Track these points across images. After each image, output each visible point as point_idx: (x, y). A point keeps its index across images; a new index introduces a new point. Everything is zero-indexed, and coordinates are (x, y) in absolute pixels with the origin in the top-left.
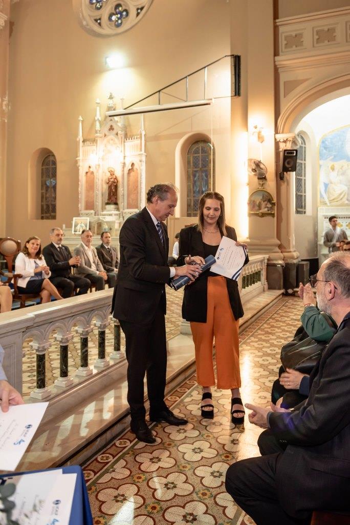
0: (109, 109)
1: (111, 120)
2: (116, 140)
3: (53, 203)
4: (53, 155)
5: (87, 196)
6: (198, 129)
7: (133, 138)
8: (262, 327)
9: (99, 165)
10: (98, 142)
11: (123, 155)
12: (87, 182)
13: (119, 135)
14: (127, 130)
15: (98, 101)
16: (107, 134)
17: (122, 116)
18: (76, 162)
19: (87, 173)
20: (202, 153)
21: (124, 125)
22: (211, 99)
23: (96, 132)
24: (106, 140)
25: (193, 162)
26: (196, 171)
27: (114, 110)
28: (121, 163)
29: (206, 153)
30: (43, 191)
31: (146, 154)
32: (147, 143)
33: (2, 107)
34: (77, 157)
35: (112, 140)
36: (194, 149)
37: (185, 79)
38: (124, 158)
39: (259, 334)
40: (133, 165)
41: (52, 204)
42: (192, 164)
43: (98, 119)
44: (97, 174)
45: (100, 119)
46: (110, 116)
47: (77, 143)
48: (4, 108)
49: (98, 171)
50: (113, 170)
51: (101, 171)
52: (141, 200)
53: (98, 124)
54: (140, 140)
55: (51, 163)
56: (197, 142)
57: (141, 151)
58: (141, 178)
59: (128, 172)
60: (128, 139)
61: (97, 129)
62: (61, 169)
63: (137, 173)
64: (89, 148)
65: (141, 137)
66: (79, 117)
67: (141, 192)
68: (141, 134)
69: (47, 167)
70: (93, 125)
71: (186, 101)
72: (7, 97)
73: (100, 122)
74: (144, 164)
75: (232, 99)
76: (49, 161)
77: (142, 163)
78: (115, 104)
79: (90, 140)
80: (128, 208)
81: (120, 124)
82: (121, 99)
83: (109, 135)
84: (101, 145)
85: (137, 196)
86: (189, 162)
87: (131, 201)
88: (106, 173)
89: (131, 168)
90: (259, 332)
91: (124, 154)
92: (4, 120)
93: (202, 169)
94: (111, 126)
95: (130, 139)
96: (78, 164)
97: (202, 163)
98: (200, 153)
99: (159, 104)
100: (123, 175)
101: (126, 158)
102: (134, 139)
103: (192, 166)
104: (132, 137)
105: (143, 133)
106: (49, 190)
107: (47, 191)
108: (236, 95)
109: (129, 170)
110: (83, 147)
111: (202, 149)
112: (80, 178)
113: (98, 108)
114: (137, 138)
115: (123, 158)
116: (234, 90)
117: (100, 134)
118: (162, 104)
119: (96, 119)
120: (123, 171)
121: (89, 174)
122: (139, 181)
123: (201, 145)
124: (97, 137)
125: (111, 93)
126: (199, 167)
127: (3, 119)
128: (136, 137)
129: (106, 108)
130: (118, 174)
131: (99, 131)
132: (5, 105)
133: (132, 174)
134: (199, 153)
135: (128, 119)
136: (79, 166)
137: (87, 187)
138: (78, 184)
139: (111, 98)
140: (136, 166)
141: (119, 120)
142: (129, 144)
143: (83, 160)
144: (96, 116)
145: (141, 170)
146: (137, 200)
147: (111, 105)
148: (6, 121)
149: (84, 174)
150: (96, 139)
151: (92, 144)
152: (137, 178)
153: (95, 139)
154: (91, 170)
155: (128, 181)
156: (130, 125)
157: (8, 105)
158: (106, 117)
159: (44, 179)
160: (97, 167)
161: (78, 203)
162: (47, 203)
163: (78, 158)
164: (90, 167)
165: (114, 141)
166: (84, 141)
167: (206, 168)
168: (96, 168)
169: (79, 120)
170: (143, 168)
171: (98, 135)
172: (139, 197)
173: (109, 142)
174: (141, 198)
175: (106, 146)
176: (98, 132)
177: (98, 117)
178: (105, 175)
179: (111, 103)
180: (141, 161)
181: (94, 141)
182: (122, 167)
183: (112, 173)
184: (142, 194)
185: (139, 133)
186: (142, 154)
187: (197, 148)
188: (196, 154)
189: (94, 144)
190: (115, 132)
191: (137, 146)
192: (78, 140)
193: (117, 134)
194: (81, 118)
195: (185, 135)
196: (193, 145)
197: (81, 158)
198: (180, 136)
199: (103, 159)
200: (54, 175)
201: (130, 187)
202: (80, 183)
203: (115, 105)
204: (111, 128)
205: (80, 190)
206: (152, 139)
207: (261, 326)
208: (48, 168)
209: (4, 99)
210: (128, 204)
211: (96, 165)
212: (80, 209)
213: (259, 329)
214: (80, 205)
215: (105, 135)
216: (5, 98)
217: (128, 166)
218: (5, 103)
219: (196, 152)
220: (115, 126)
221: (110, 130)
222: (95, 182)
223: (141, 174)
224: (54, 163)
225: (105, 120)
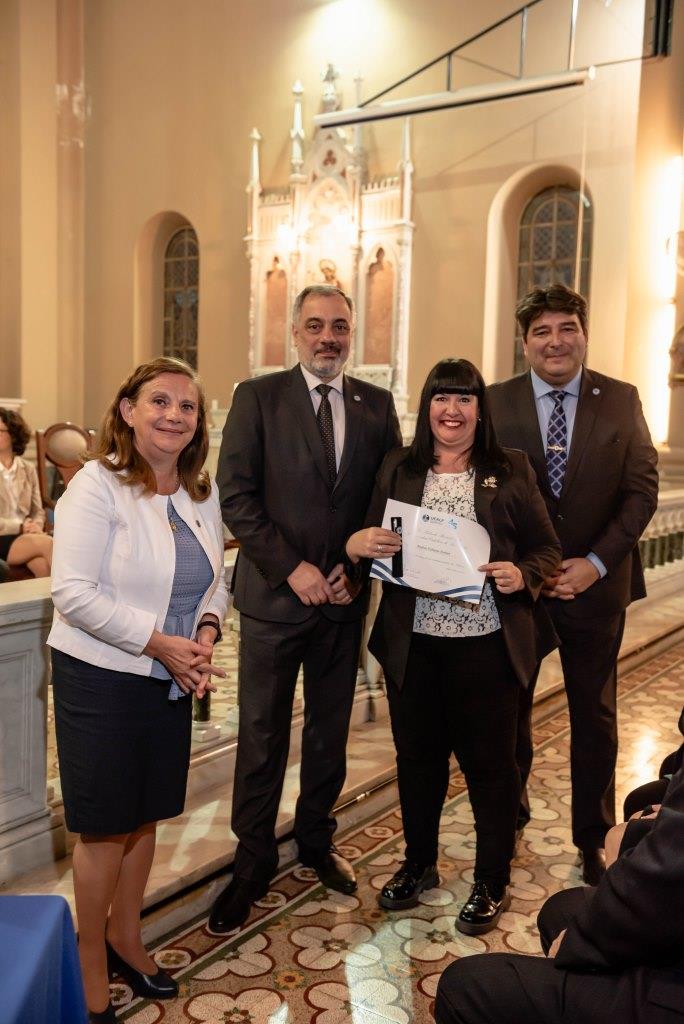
0: (326, 106)
1: (330, 137)
2: (340, 188)
3: (192, 348)
4: (192, 231)
5: (269, 332)
6: (551, 154)
7: (382, 184)
8: (674, 671)
9: (298, 255)
10: (298, 194)
11: (358, 228)
12: (270, 295)
13: (348, 175)
14: (371, 162)
15: (298, 88)
16: (319, 172)
17: (356, 126)
18: (245, 246)
19: (269, 274)
20: (559, 219)
21: (362, 149)
22: (587, 69)
23: (293, 171)
24: (316, 189)
25: (536, 244)
26: (542, 269)
27: (338, 109)
28: (352, 248)
29: (569, 219)
30: (167, 319)
31: (412, 224)
32: (419, 196)
33: (70, 108)
34: (246, 234)
35: (331, 189)
36: (540, 208)
37: (520, 15)
38: (360, 237)
39: (662, 688)
40: (380, 252)
41: (188, 351)
42: (532, 251)
43: (298, 135)
44: (294, 277)
45: (302, 135)
46: (324, 127)
47: (248, 198)
48: (76, 110)
49: (295, 269)
50: (331, 267)
51: (302, 270)
52: (397, 343)
53: (296, 149)
54: (399, 187)
55: (187, 248)
56: (547, 190)
57: (401, 215)
58: (399, 287)
59: (367, 271)
60: (370, 186)
61: (294, 161)
62: (209, 265)
63: (391, 274)
64: (277, 210)
65: (402, 181)
66: (251, 131)
67: (398, 323)
68: (403, 174)
69: (178, 259)
70: (285, 152)
71: (518, 78)
72: (82, 85)
73: (302, 143)
74: (408, 251)
75: (643, 65)
76: (182, 245)
77: (404, 247)
78: (342, 95)
79: (277, 191)
80: (365, 363)
81: (350, 148)
82: (355, 80)
83: (323, 178)
84: (304, 205)
85: (389, 331)
86: (523, 245)
87: (373, 343)
88: (314, 274)
89: (374, 260)
90: (665, 681)
91: (360, 225)
92: (78, 143)
93: (559, 262)
94: (330, 153)
95: (376, 185)
96: (248, 253)
97: (558, 247)
98: (555, 219)
99: (449, 89)
100: (356, 279)
101: (363, 234)
102: (385, 185)
103: (531, 255)
104: (379, 180)
105: (409, 169)
106: (184, 315)
107: (177, 318)
108: (655, 53)
109: (372, 265)
110: (260, 207)
111: (560, 210)
112: (253, 286)
113: (298, 107)
114: (392, 183)
115: (357, 233)
116: (651, 38)
117: (302, 173)
118: (455, 91)
119: (293, 134)
120: (356, 268)
121: (274, 277)
122: (395, 292)
123: (556, 199)
124: (294, 182)
125: (330, 66)
126: (549, 257)
127: (76, 140)
128: (389, 180)
129: (317, 105)
130: (345, 276)
131: (301, 166)
132: (79, 104)
133: (378, 276)
134: (551, 220)
135: (371, 132)
136: (251, 257)
137: (268, 311)
138: (249, 302)
139: (330, 77)
140: (387, 258)
141: (348, 137)
142: (373, 197)
143: (260, 241)
144: (292, 127)
145: (400, 266)
146: (388, 341)
147: (329, 98)
148: (82, 145)
149: (263, 276)
150: (293, 186)
151: (282, 201)
152: (391, 287)
153: (289, 188)
154: (280, 266)
155: (369, 294)
156: (375, 150)
157: (83, 104)
158: (316, 131)
159: (172, 288)
160: (294, 258)
161: (249, 349)
162: (177, 348)
163: (247, 238)
164: (276, 259)
165: (336, 192)
166: (262, 194)
167: (566, 261)
168: (291, 260)
169: (253, 140)
170: (407, 260)
171: (297, 176)
172: (393, 337)
173: (323, 195)
174: (397, 336)
175: (315, 205)
176: (298, 168)
177: (299, 129)
178: (313, 280)
179: (329, 91)
180: (400, 243)
181: (287, 192)
182: (354, 257)
183: (330, 275)
184: (401, 327)
185: (397, 168)
186: (403, 225)
187: (547, 206)
188: (542, 221)
189: (288, 200)
190: (337, 169)
191: (392, 204)
192: (248, 190)
193: (343, 174)
194: (256, 135)
195: (515, 171)
196: (539, 199)
197: (254, 236)
198: (499, 174)
199: (308, 239)
200: (194, 280)
201: (372, 310)
202: (252, 299)
203: (339, 96)
204: (330, 159)
205: (252, 316)
206: (432, 184)
207: (674, 668)
208: (179, 263)
209: (75, 88)
210: (367, 350)
211: (292, 254)
212: (251, 364)
213: (665, 675)
214: (251, 354)
215: (315, 178)
216: (77, 85)
217: (369, 257)
218: (77, 98)
219: (545, 216)
220: (338, 155)
221: (325, 163)
222: (288, 295)
223: (399, 275)
224: (194, 250)
225: (315, 136)
